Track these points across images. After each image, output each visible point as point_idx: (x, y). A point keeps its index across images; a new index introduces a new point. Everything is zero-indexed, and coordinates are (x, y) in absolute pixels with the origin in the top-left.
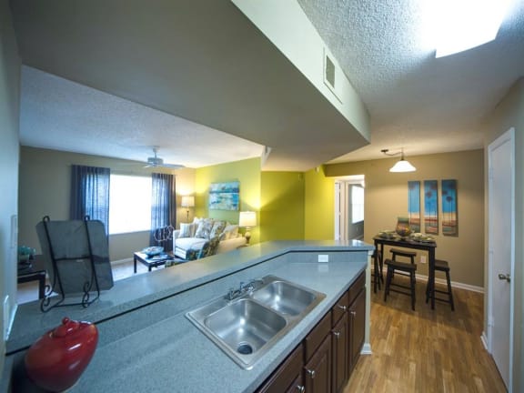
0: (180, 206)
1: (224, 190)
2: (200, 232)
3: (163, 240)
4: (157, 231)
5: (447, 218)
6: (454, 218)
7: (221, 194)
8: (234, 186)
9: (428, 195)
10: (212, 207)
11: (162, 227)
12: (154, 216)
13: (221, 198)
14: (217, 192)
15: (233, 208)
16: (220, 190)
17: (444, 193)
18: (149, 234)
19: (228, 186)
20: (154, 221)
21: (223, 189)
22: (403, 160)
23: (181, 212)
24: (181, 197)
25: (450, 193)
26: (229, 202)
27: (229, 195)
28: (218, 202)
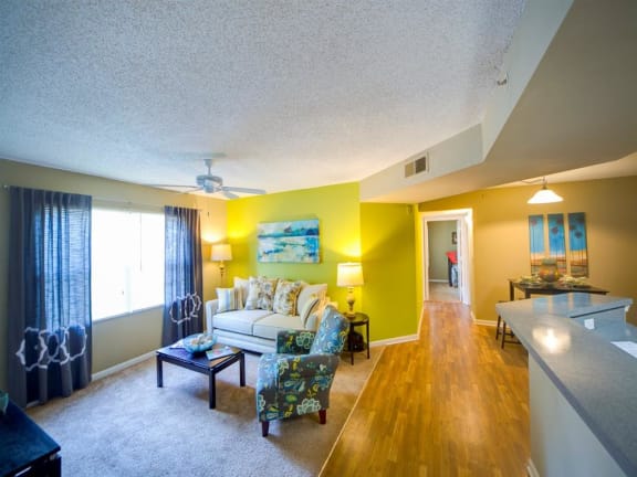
0: (209, 260)
1: (288, 232)
2: (254, 301)
3: (184, 318)
4: (175, 305)
5: (578, 257)
6: (585, 257)
7: (283, 239)
8: (310, 225)
9: (554, 231)
10: (265, 259)
11: (183, 297)
12: (169, 281)
13: (284, 245)
14: (276, 236)
15: (307, 259)
16: (281, 232)
17: (572, 228)
18: (162, 310)
19: (296, 226)
20: (169, 288)
21: (287, 230)
22: (545, 188)
23: (210, 271)
24: (210, 246)
25: (579, 229)
26: (301, 251)
27: (301, 240)
28: (277, 251)
